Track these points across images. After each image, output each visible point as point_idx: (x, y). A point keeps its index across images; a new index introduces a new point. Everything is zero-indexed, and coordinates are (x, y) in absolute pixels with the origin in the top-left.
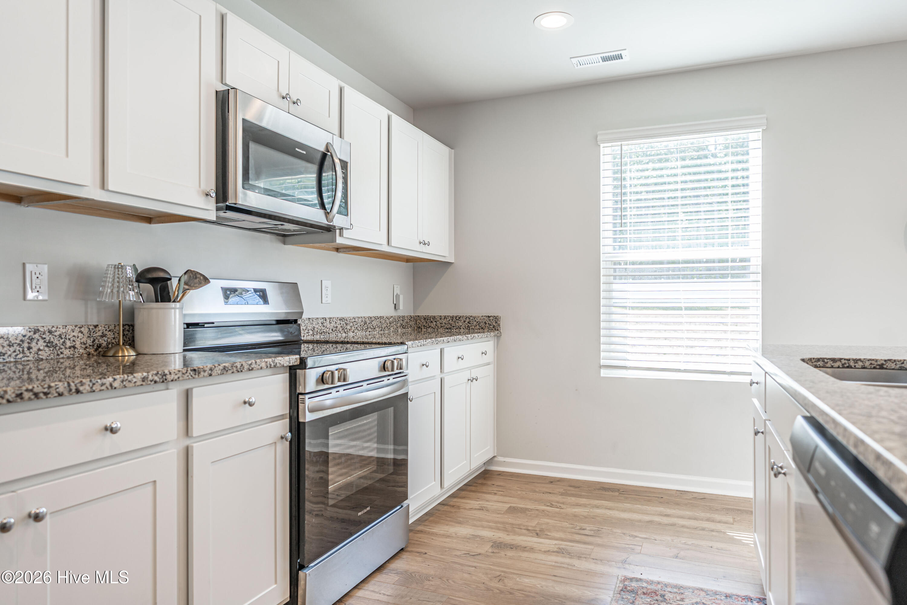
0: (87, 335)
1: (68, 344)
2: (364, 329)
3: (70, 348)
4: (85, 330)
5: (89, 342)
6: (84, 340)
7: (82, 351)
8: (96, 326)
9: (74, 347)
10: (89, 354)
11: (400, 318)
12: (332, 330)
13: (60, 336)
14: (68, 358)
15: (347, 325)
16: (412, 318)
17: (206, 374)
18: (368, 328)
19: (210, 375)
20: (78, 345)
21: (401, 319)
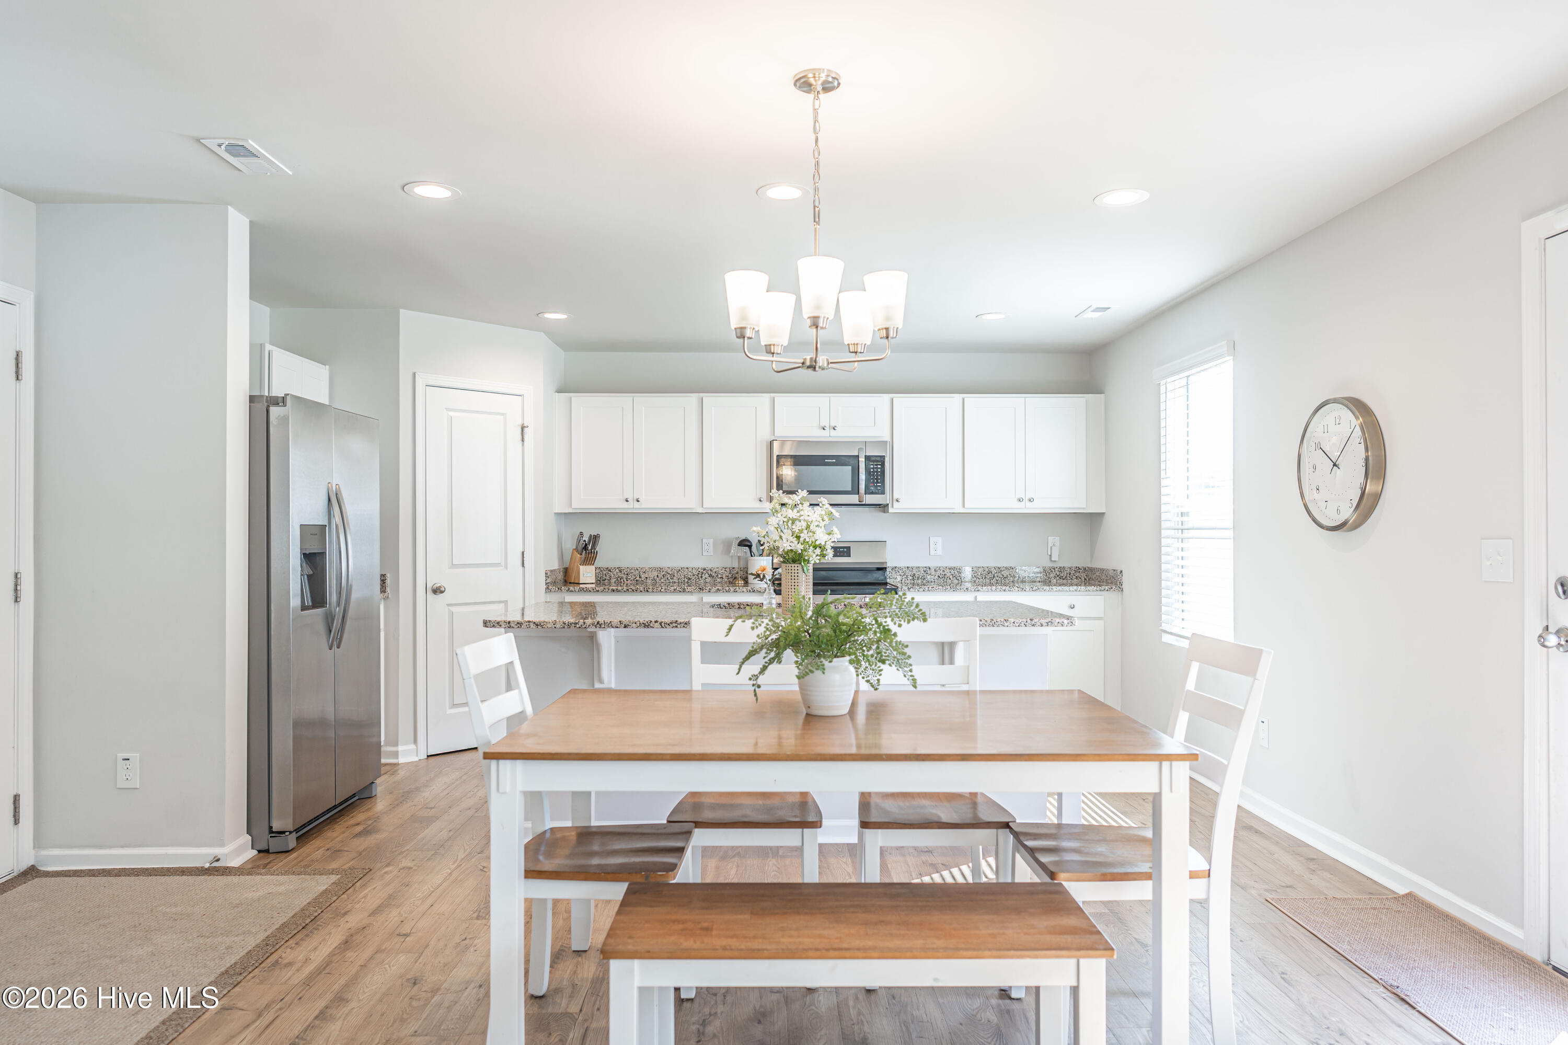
0: (728, 572)
1: (719, 576)
2: (988, 577)
3: (720, 578)
4: (728, 570)
5: (730, 576)
6: (727, 575)
7: (726, 580)
8: (734, 568)
9: (722, 578)
10: (730, 582)
11: (1054, 569)
12: (939, 577)
13: (715, 572)
14: (719, 582)
15: (960, 573)
16: (1080, 569)
17: (707, 591)
18: (994, 577)
19: (709, 592)
20: (724, 577)
21: (1056, 569)
